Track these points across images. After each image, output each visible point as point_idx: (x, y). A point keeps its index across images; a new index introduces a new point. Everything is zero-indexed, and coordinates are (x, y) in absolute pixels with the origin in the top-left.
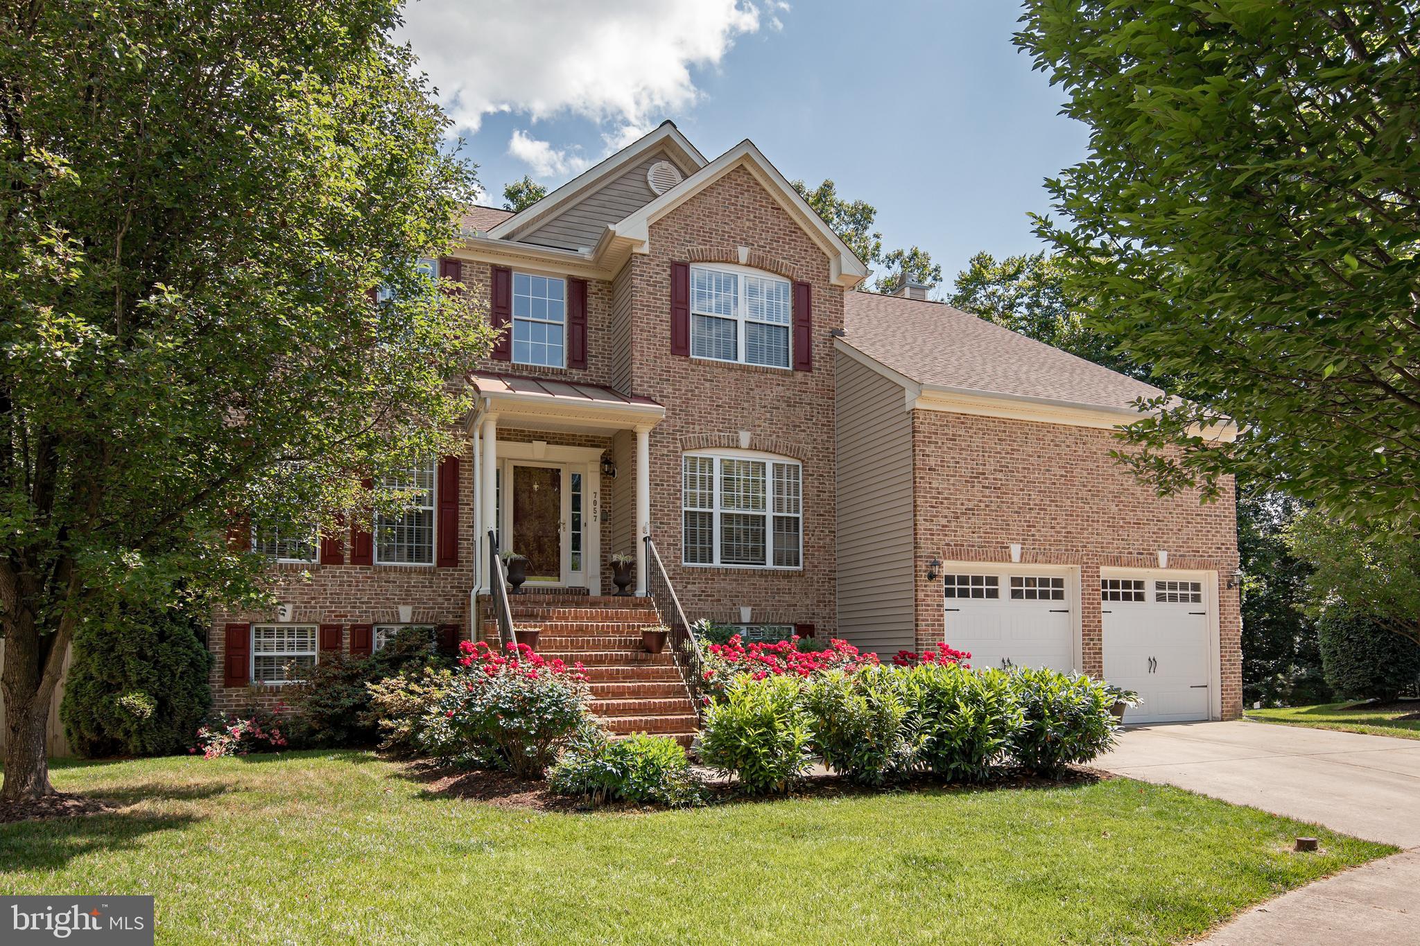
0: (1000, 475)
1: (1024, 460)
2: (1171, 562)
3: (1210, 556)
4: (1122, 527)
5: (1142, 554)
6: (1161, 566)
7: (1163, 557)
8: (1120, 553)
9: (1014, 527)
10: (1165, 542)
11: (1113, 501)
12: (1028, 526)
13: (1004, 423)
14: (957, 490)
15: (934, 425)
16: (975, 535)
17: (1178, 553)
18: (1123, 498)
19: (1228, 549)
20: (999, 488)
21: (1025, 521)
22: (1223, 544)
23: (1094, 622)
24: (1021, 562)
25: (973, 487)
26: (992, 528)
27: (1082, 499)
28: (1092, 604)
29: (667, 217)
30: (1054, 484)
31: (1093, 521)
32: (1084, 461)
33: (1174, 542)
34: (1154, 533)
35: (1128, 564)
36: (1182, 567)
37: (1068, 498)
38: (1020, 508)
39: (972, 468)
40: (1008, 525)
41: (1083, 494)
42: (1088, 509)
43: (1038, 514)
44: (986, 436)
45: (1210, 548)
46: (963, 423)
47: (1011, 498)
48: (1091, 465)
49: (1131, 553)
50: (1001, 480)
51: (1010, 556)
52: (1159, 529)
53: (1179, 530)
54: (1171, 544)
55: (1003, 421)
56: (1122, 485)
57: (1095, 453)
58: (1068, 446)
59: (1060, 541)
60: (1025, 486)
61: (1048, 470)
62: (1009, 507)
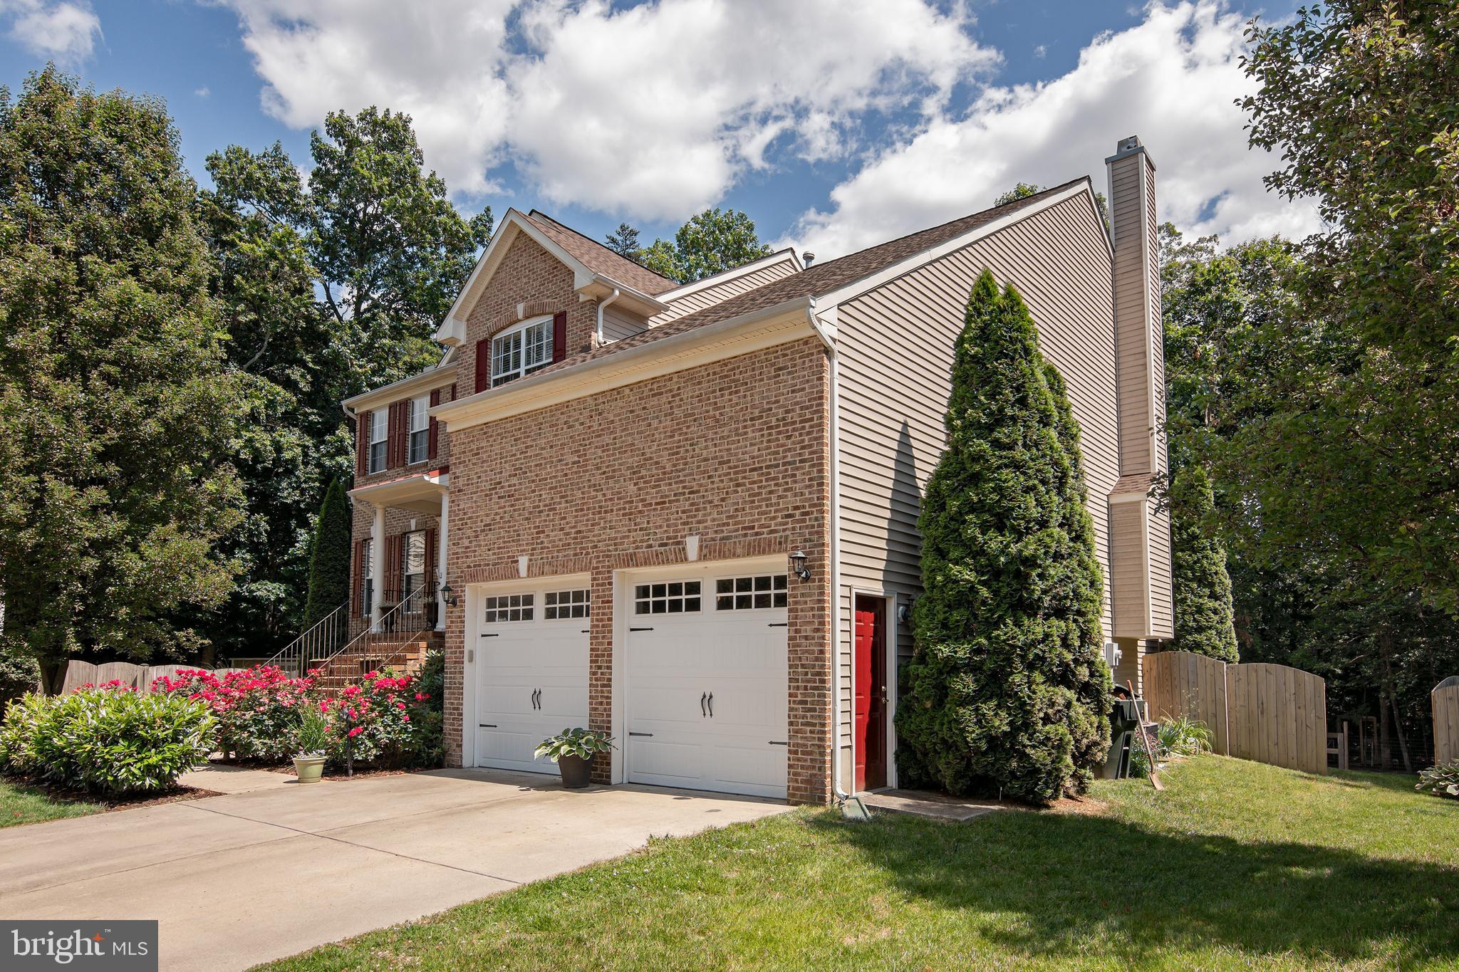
0: (514, 481)
1: (537, 455)
2: (705, 551)
3: (772, 532)
4: (640, 512)
5: (666, 545)
6: (690, 559)
7: (692, 544)
8: (637, 548)
9: (525, 537)
10: (699, 522)
11: (631, 479)
12: (537, 533)
13: (521, 419)
14: (478, 507)
15: (464, 443)
16: (491, 552)
17: (719, 536)
18: (643, 472)
19: (807, 514)
20: (513, 495)
21: (535, 528)
22: (796, 508)
23: (602, 644)
24: (528, 576)
25: (491, 500)
26: (504, 542)
27: (595, 485)
28: (602, 620)
29: (477, 306)
30: (566, 475)
31: (606, 512)
32: (599, 436)
33: (714, 520)
34: (684, 512)
35: (646, 562)
36: (723, 555)
37: (579, 489)
38: (530, 513)
39: (491, 480)
40: (518, 535)
41: (598, 478)
42: (600, 497)
43: (548, 515)
44: (504, 440)
45: (774, 518)
46: (485, 433)
47: (524, 504)
48: (607, 439)
49: (651, 546)
50: (515, 485)
51: (517, 570)
52: (692, 504)
53: (723, 500)
54: (709, 523)
55: (518, 418)
56: (643, 454)
57: (612, 422)
58: (582, 424)
59: (569, 544)
60: (536, 486)
61: (560, 460)
62: (520, 515)
